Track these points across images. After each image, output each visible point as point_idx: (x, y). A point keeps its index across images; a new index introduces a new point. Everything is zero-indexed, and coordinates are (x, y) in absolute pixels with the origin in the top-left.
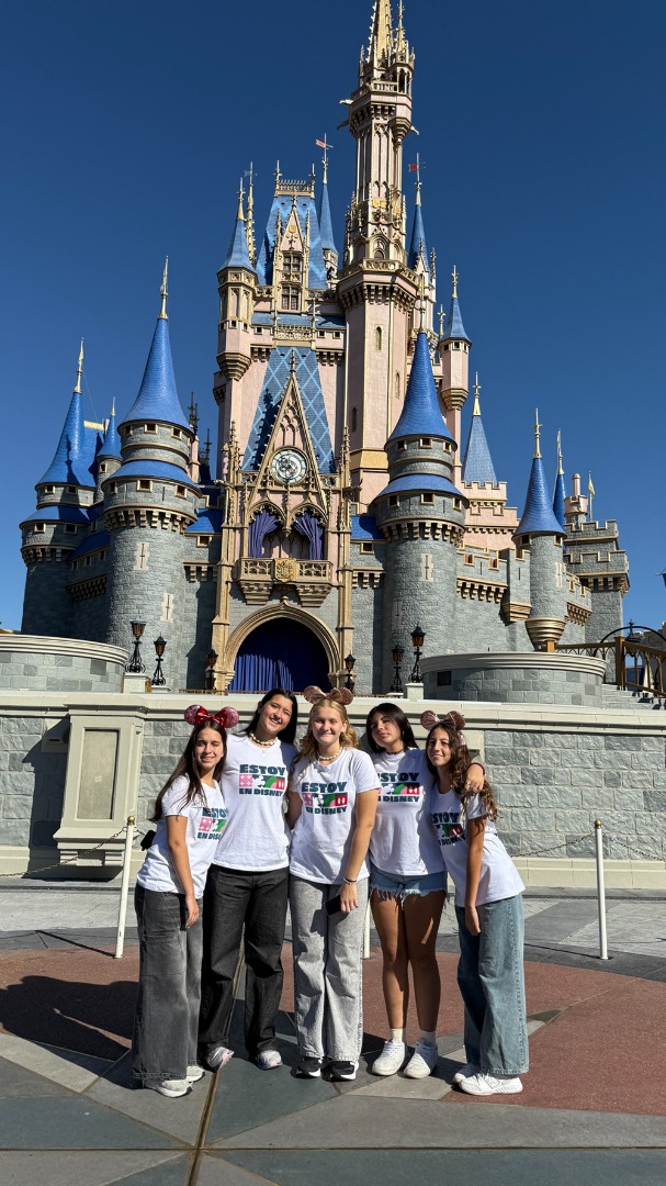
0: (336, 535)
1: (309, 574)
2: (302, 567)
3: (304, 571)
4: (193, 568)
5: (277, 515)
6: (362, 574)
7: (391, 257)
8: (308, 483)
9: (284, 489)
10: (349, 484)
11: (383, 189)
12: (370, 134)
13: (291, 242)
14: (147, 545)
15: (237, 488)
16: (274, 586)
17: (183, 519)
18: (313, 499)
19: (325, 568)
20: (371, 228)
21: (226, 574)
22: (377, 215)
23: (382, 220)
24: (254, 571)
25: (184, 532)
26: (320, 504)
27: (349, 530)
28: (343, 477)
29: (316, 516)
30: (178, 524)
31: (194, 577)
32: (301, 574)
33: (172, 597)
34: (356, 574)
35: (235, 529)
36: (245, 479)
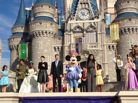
0: (101, 34)
1: (92, 47)
4: (56, 48)
6: (110, 46)
10: (103, 18)
14: (42, 42)
17: (53, 33)
19: (97, 45)
21: (66, 49)
25: (53, 37)
26: (95, 25)
27: (105, 32)
28: (102, 16)
29: (93, 29)
30: (51, 34)
31: (57, 50)
32: (90, 47)
33: (50, 57)
34: (108, 46)
35: (68, 35)
36: (71, 19)
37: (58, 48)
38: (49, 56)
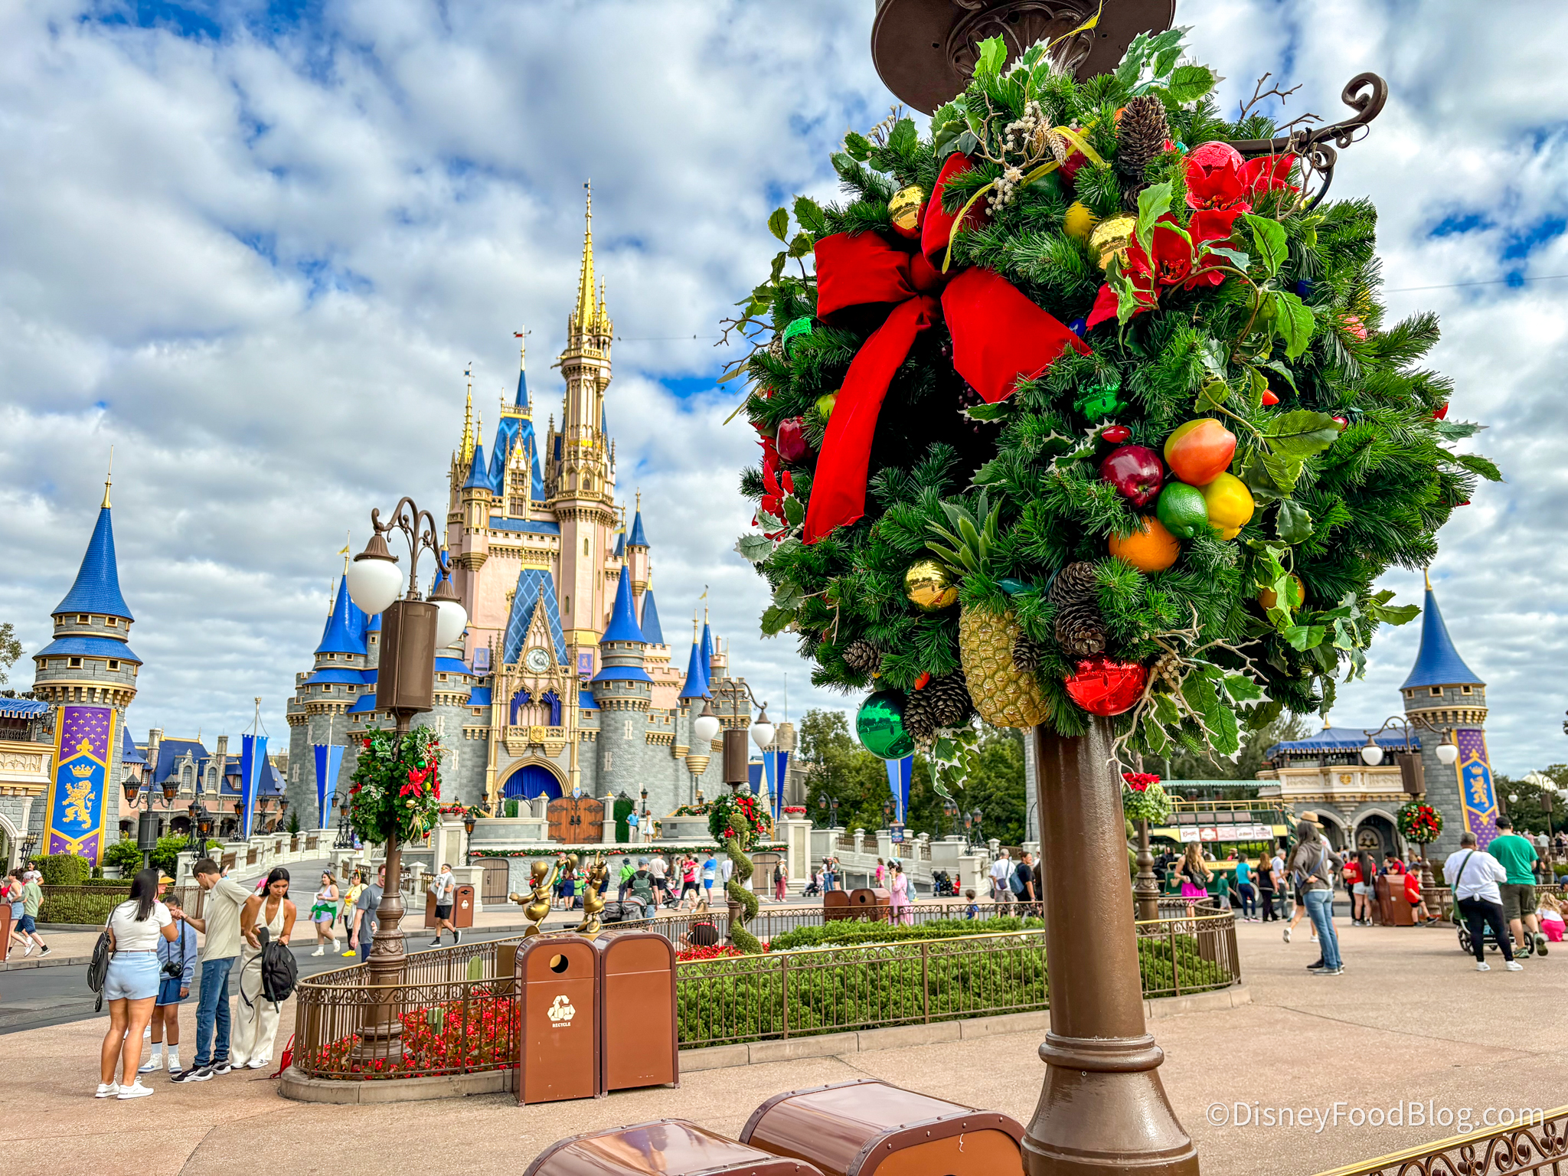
0: (568, 708)
1: (552, 735)
2: (548, 731)
3: (549, 734)
4: (469, 730)
5: (529, 694)
6: (585, 732)
7: (596, 490)
8: (550, 672)
9: (534, 676)
11: (590, 431)
12: (579, 386)
13: (518, 462)
15: (503, 675)
16: (529, 744)
17: (466, 698)
18: (555, 683)
19: (562, 731)
20: (581, 462)
21: (495, 736)
22: (586, 453)
23: (589, 457)
24: (516, 734)
25: (464, 706)
26: (559, 686)
27: (579, 704)
28: (574, 668)
29: (556, 694)
30: (462, 702)
32: (547, 736)
33: (458, 752)
35: (500, 704)
36: (509, 669)
38: (454, 751)
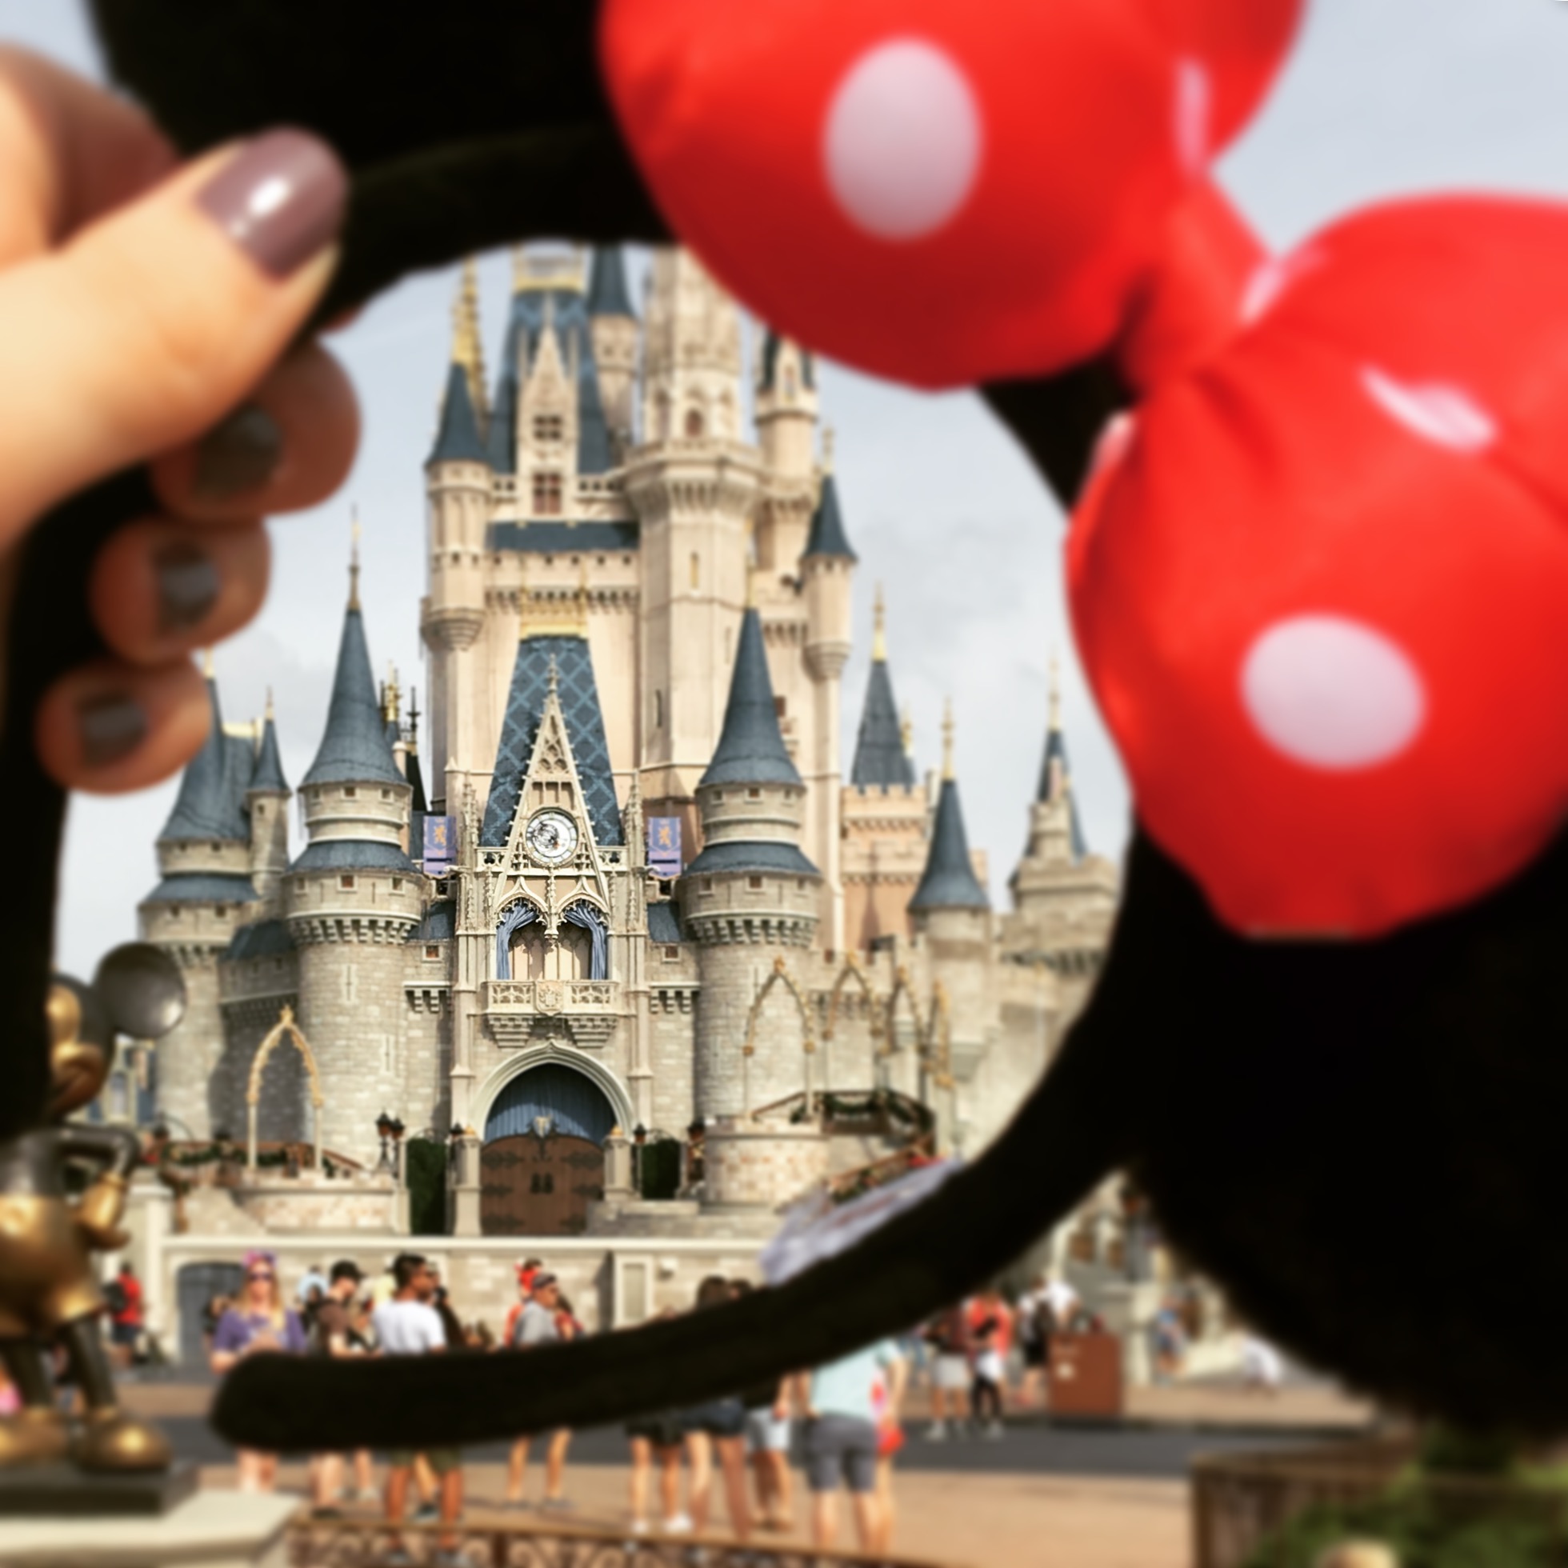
0: (624, 939)
1: (585, 1000)
2: (574, 991)
3: (578, 996)
4: (418, 993)
5: (536, 911)
6: (665, 993)
8: (579, 861)
9: (545, 873)
10: (640, 863)
14: (354, 967)
15: (477, 875)
16: (535, 1020)
17: (402, 925)
18: (590, 886)
19: (607, 991)
21: (466, 1006)
24: (505, 1000)
25: (402, 942)
26: (599, 893)
27: (643, 931)
28: (632, 850)
29: (593, 910)
30: (394, 933)
31: (419, 1005)
32: (574, 1001)
33: (392, 1038)
34: (655, 993)
35: (476, 937)
36: (489, 860)
37: (426, 994)
38: (383, 1037)
